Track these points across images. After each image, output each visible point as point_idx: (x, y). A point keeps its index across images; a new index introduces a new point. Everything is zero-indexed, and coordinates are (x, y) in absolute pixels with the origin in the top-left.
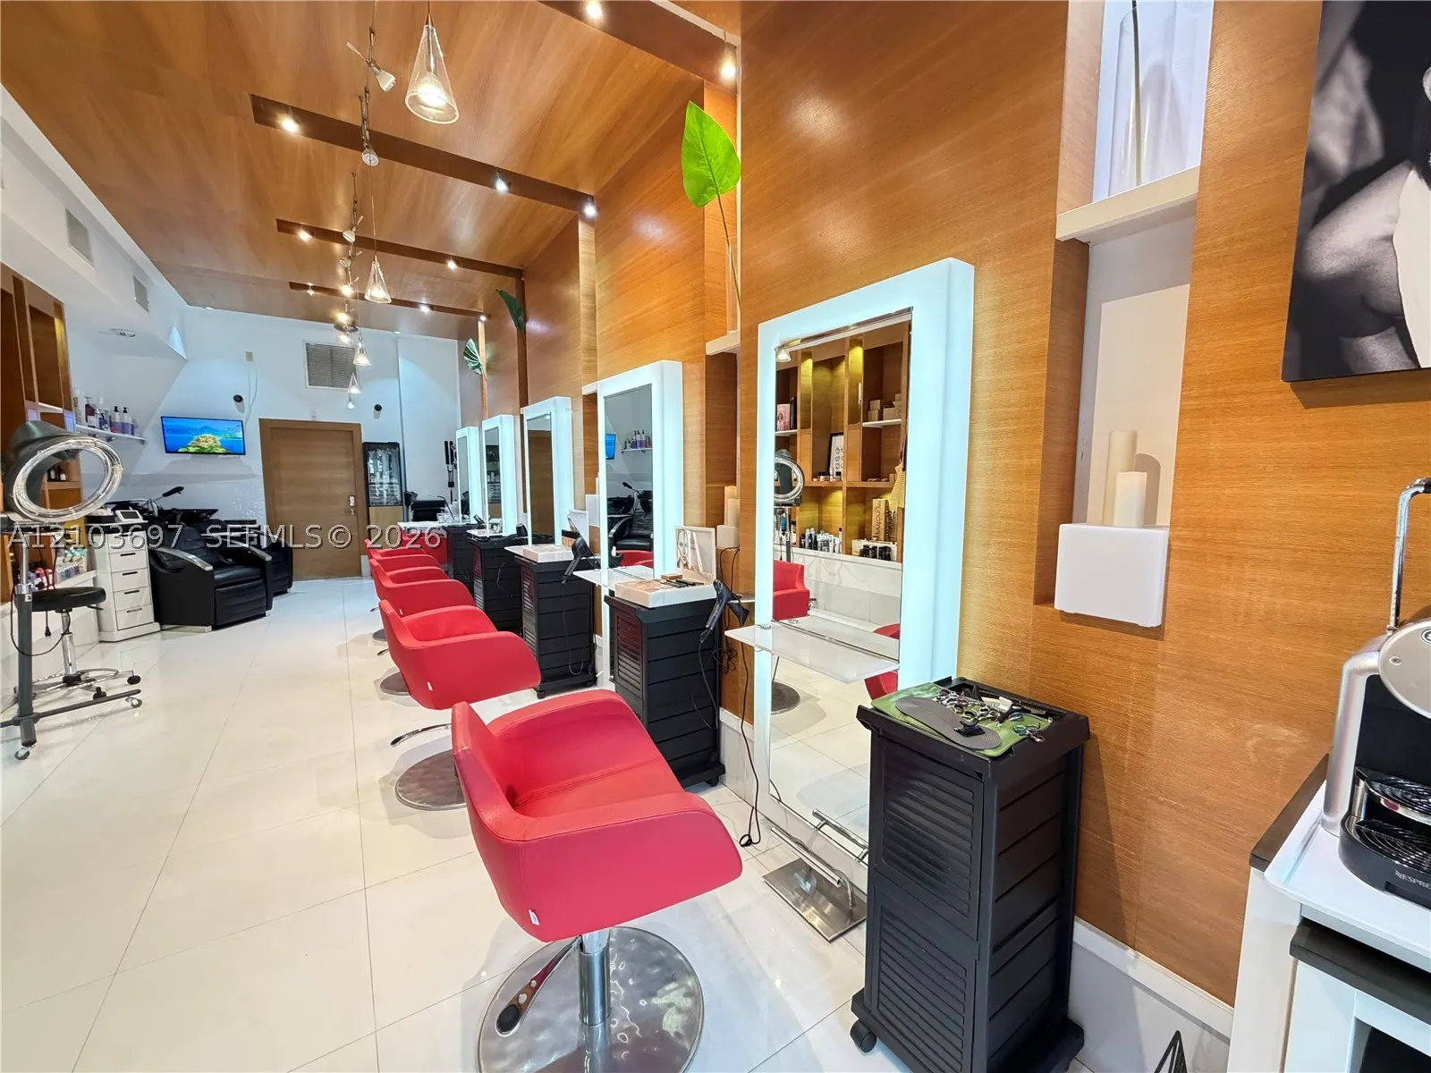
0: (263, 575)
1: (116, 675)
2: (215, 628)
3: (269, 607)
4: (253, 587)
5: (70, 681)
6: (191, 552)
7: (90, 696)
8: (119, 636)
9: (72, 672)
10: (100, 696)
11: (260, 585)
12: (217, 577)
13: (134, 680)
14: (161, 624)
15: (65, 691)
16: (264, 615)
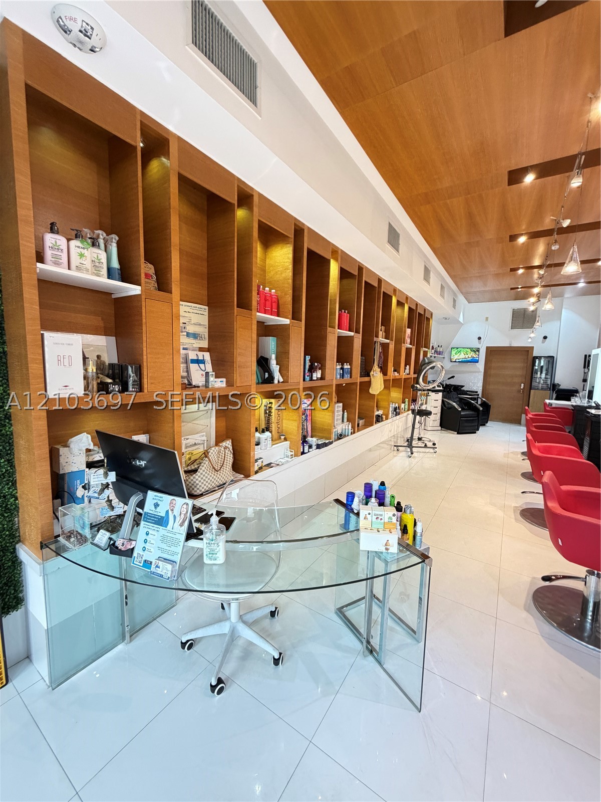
0: (478, 416)
1: (430, 441)
2: (458, 433)
3: (478, 430)
4: (473, 420)
5: (420, 439)
6: (454, 402)
7: (423, 445)
8: (429, 428)
9: (420, 437)
10: (426, 446)
11: (475, 420)
12: (462, 413)
13: (434, 444)
14: (441, 428)
15: (417, 442)
16: (475, 433)
